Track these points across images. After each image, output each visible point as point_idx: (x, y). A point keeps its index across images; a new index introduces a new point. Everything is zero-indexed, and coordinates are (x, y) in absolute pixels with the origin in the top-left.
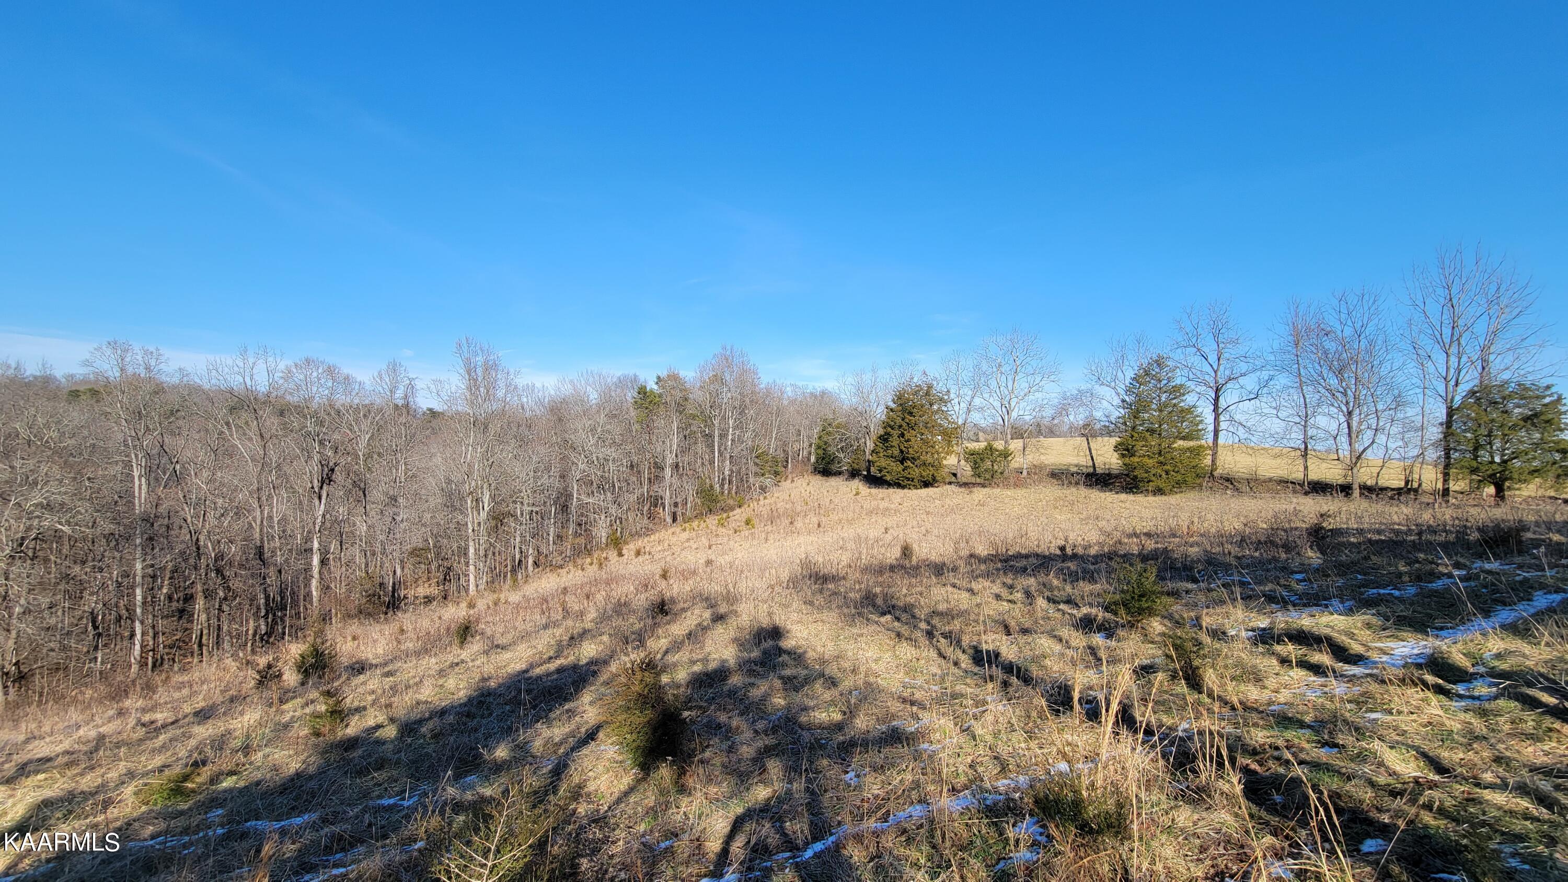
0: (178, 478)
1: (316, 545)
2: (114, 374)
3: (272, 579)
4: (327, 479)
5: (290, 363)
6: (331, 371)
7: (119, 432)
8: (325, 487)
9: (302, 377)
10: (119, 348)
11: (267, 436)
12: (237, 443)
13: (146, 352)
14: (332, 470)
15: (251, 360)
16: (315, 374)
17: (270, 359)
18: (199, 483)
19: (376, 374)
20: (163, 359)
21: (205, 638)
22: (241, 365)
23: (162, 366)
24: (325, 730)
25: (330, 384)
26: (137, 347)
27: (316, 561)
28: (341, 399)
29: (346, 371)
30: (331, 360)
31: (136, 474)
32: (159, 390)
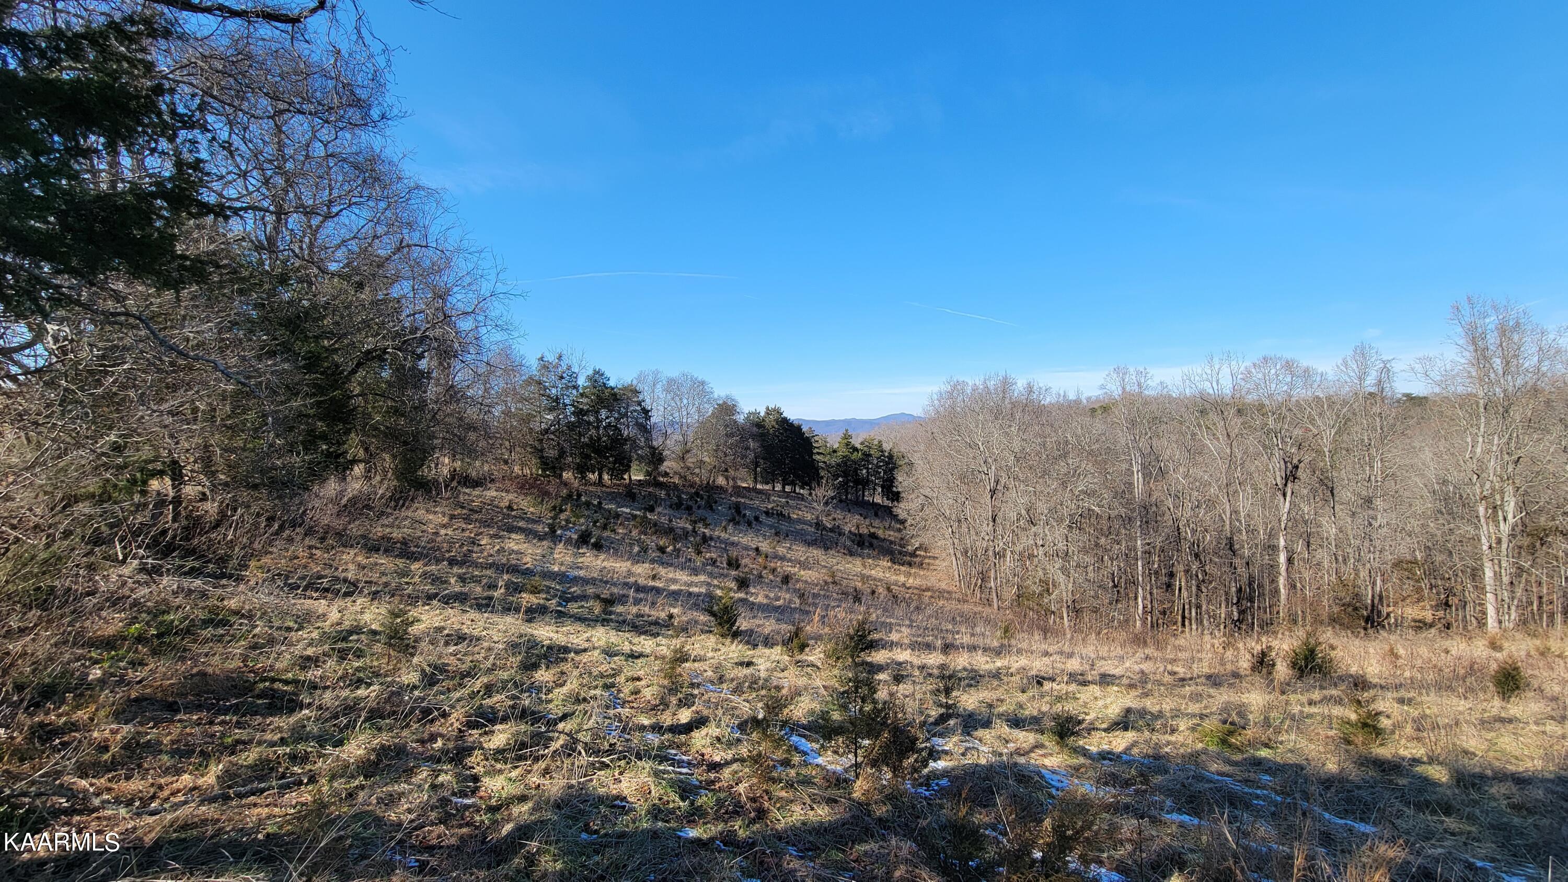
0: (1162, 472)
1: (1282, 543)
2: (1116, 392)
3: (1241, 570)
4: (1291, 476)
5: (1248, 363)
6: (1289, 366)
7: (1123, 438)
8: (1289, 485)
9: (1260, 376)
10: (1121, 372)
11: (1233, 435)
12: (1208, 442)
13: (1139, 373)
14: (1297, 467)
15: (1217, 367)
16: (1273, 371)
17: (1233, 363)
18: (1178, 478)
19: (1340, 362)
20: (1149, 376)
21: (1187, 612)
22: (1209, 372)
23: (1149, 382)
24: (1359, 740)
25: (1289, 379)
26: (1132, 370)
27: (1282, 558)
28: (1301, 393)
29: (1304, 363)
30: (1288, 355)
31: (1135, 470)
32: (1146, 403)
